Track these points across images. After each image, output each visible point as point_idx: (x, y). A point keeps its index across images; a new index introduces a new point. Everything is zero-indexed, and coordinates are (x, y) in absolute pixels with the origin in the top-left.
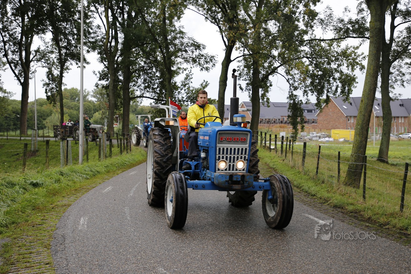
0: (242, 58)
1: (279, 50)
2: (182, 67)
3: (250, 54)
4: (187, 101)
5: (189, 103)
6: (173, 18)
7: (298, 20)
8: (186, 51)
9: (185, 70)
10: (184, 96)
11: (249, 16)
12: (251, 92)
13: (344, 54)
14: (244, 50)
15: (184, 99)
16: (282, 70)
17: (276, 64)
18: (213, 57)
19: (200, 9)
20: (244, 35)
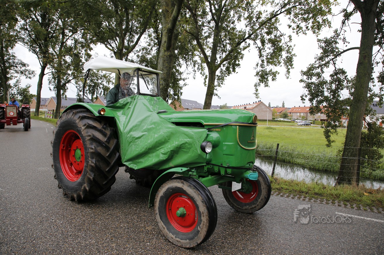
0: (51, 73)
1: (72, 71)
2: (14, 75)
3: (56, 72)
4: (18, 95)
5: (19, 96)
6: (8, 48)
7: (82, 57)
8: (17, 67)
9: (16, 77)
10: (15, 92)
11: (55, 52)
12: (56, 92)
13: (104, 76)
14: (52, 69)
15: (15, 94)
16: (73, 81)
17: (70, 78)
18: (34, 71)
19: (25, 44)
20: (52, 61)
